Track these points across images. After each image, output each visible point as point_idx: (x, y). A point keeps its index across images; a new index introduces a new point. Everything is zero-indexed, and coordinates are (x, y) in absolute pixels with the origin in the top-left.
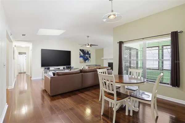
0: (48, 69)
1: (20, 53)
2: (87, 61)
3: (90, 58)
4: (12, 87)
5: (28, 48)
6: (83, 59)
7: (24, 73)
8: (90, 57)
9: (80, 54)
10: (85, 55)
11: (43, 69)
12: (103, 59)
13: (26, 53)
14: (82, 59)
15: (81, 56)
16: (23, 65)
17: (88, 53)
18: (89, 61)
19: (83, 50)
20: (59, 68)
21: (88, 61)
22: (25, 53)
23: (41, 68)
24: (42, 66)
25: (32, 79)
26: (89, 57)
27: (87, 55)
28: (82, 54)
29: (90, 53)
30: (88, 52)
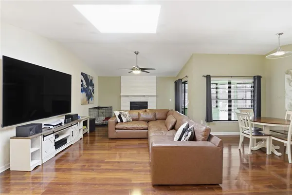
6: (86, 96)
8: (93, 91)
9: (82, 84)
15: (83, 90)
18: (93, 98)
20: (62, 123)
21: (91, 100)
27: (90, 88)
28: (85, 83)
29: (93, 82)
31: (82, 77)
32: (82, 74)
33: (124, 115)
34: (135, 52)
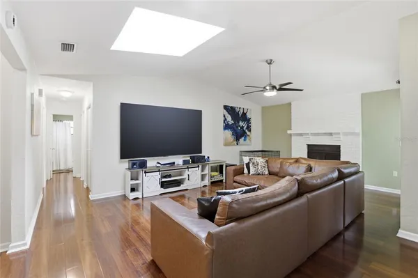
0: (143, 165)
1: (57, 118)
2: (242, 140)
3: (250, 131)
4: (25, 244)
5: (79, 101)
6: (233, 134)
7: (69, 171)
8: (249, 128)
9: (225, 120)
10: (237, 123)
11: (126, 164)
12: (291, 135)
13: (72, 116)
14: (229, 133)
15: (227, 127)
16: (65, 150)
17: (244, 117)
18: (248, 138)
19: (231, 107)
20: (174, 163)
21: (245, 140)
22: (70, 118)
23: (120, 162)
24: (123, 156)
25: (92, 197)
26: (247, 128)
27: (241, 124)
28: (229, 118)
29: (248, 115)
30: (244, 114)
31: (225, 111)
32: (225, 107)
33: (253, 163)
34: (267, 61)
